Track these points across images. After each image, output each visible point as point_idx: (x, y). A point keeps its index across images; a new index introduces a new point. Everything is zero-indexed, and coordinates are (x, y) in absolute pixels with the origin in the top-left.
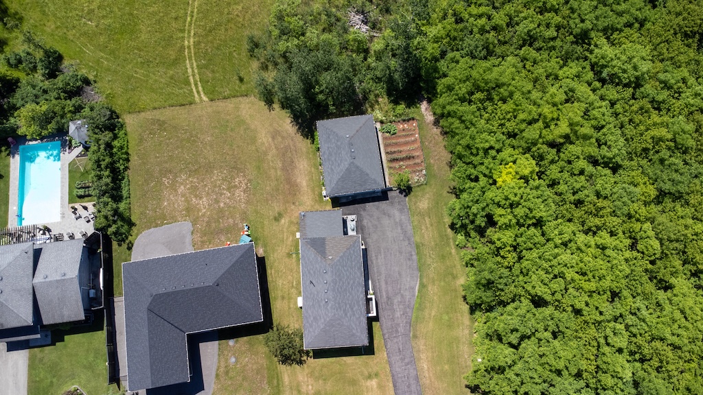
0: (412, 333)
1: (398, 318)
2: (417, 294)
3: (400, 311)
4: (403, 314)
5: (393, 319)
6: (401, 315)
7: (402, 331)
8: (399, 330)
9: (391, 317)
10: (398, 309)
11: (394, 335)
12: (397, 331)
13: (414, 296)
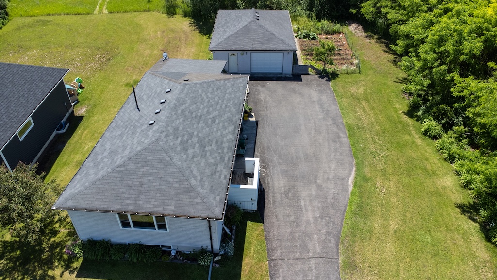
0: (341, 258)
1: (308, 222)
2: (351, 188)
3: (313, 211)
4: (321, 218)
5: (296, 223)
6: (316, 218)
7: (318, 249)
8: (310, 245)
9: (292, 218)
10: (310, 208)
11: (298, 255)
12: (304, 247)
13: (346, 190)
